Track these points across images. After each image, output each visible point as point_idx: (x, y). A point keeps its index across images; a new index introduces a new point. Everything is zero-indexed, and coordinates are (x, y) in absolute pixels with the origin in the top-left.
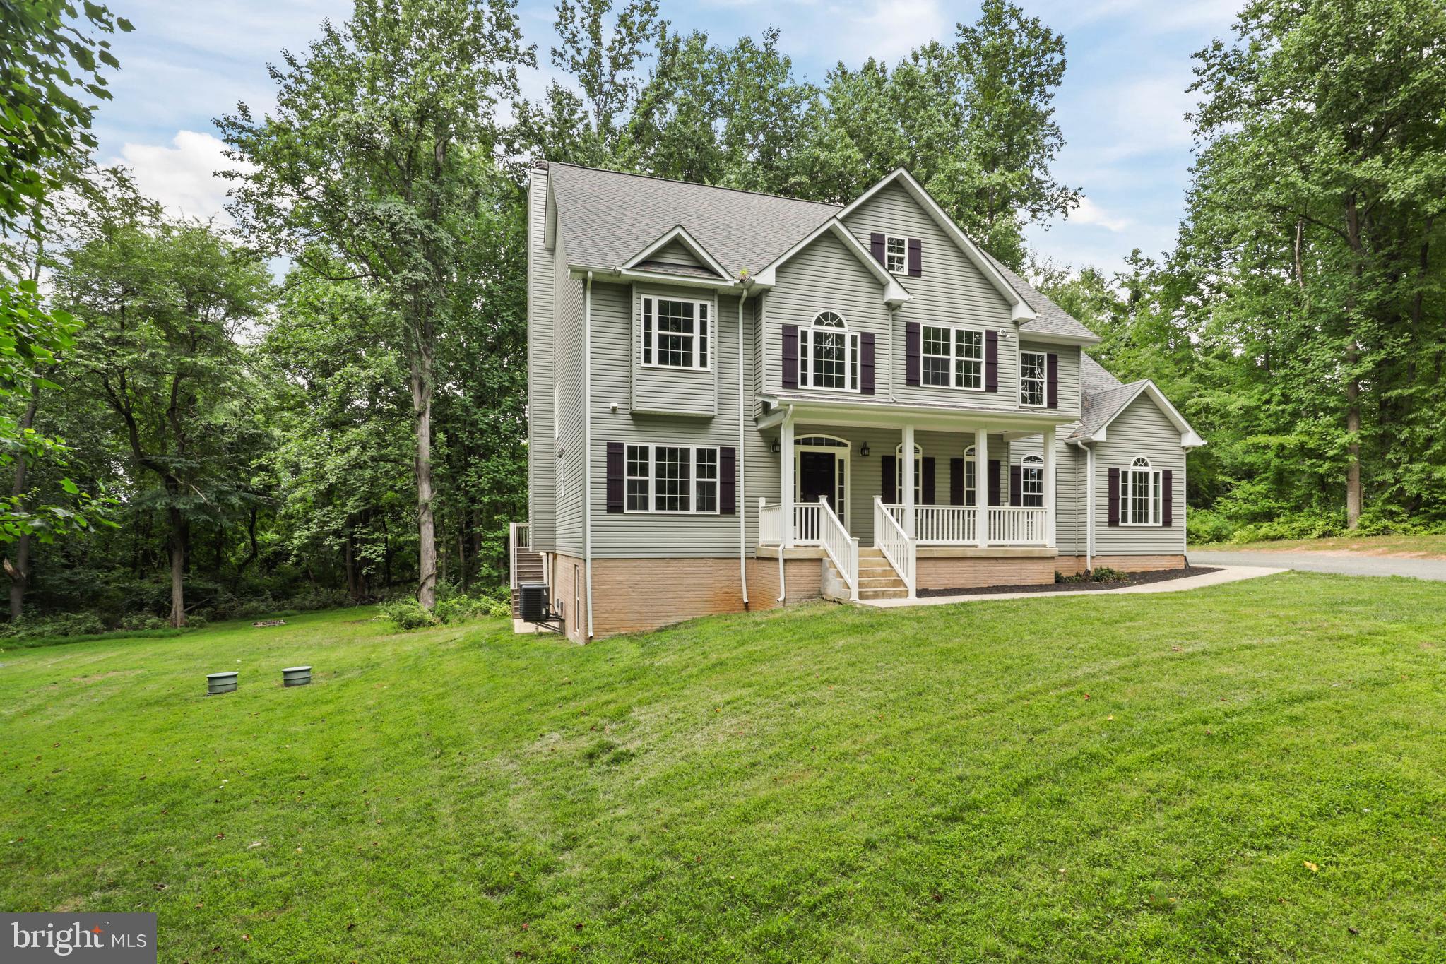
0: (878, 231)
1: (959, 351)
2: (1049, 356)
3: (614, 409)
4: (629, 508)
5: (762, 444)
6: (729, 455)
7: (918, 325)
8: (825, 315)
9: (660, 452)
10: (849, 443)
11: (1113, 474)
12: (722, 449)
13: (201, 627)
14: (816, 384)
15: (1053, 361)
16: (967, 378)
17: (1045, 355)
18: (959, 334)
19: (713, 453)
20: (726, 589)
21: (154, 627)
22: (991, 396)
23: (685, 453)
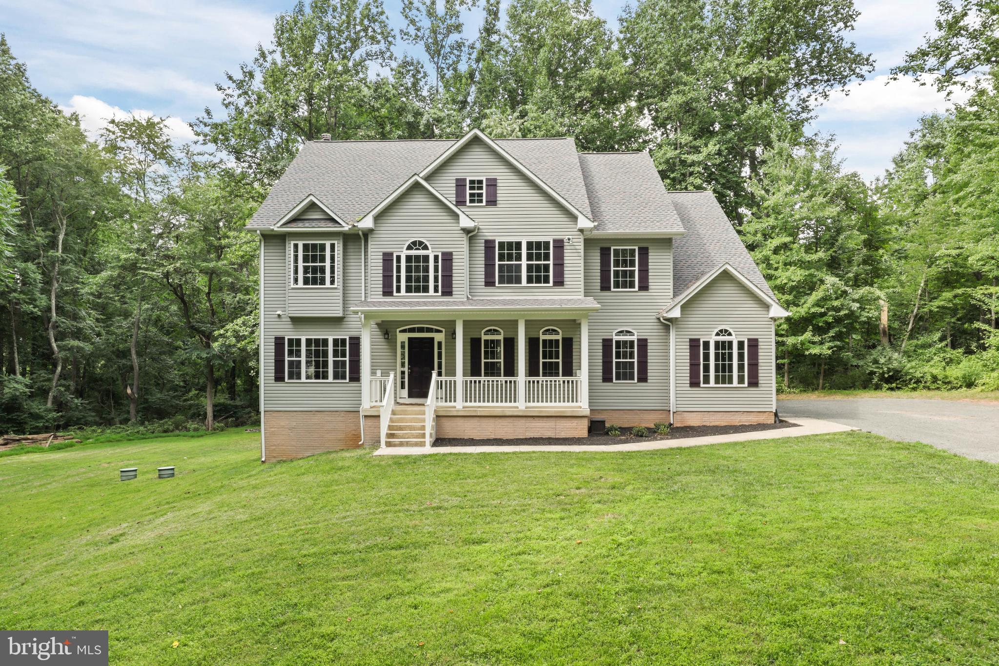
0: (461, 176)
1: (530, 257)
2: (640, 249)
3: (279, 315)
4: (289, 378)
5: (379, 333)
6: (355, 342)
7: (494, 241)
8: (414, 243)
9: (309, 342)
10: (444, 330)
11: (694, 344)
12: (350, 338)
13: (222, 430)
14: (407, 292)
15: (644, 253)
16: (538, 276)
17: (637, 248)
18: (530, 245)
19: (344, 341)
20: (353, 432)
21: (196, 430)
22: (558, 289)
23: (325, 342)
